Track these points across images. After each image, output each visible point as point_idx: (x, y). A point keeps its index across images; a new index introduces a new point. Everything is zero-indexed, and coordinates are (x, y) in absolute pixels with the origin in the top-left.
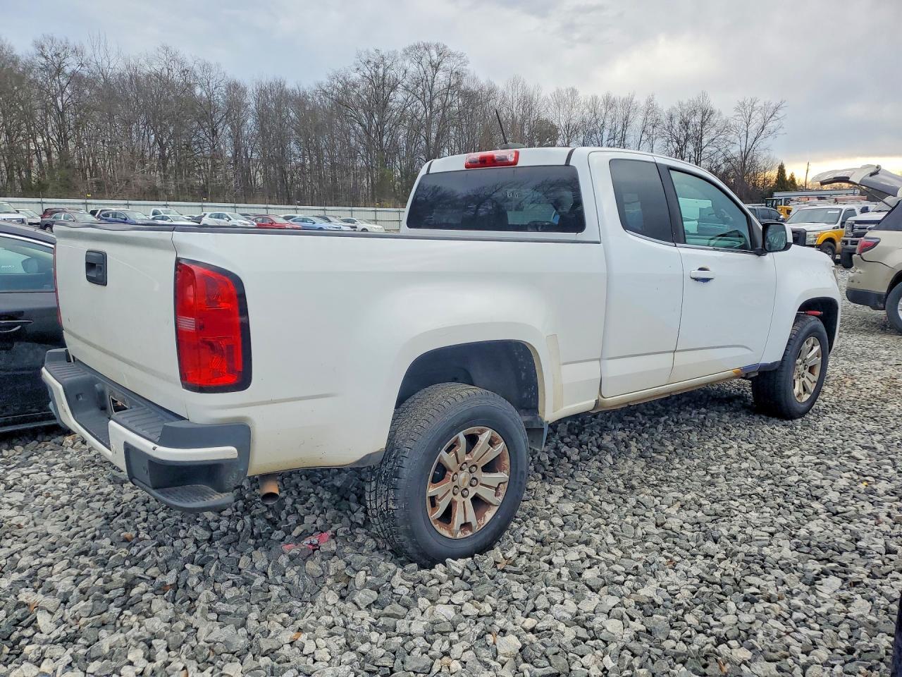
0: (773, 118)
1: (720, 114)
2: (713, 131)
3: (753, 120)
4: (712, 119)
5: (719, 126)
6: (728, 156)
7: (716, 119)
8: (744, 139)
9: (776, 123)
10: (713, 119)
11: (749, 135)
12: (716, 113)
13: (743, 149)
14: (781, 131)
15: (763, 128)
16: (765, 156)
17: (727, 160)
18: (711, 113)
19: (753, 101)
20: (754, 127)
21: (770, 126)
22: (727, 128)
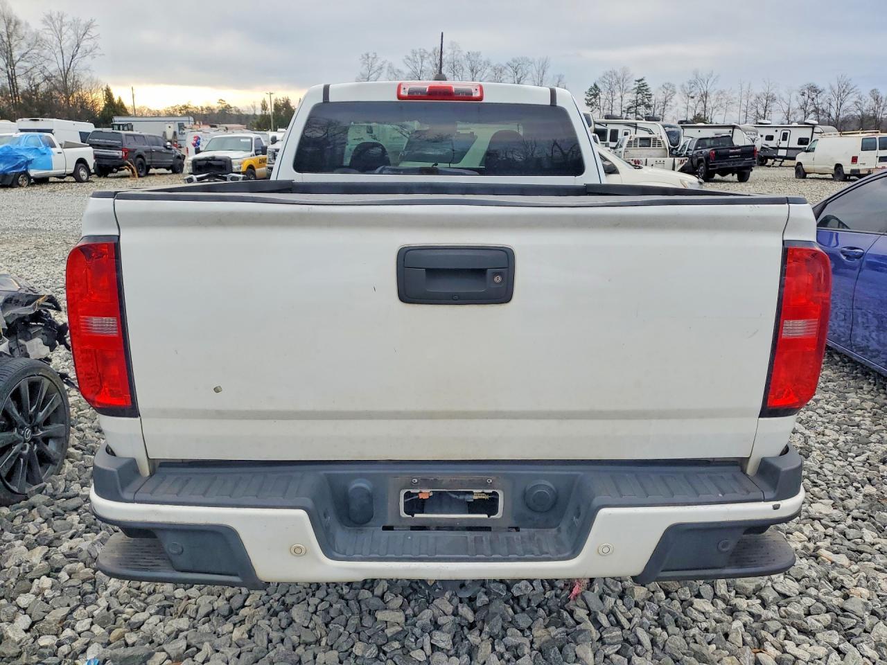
0: (87, 36)
1: (27, 25)
2: (24, 44)
3: (64, 36)
4: (19, 30)
5: (29, 38)
6: (47, 74)
7: (24, 31)
8: (59, 55)
9: (91, 43)
10: (22, 31)
11: (64, 52)
12: (23, 25)
13: (61, 67)
14: (97, 51)
15: (78, 46)
16: (87, 77)
17: (47, 78)
18: (17, 23)
19: (60, 15)
20: (67, 43)
21: (85, 44)
22: (38, 41)
